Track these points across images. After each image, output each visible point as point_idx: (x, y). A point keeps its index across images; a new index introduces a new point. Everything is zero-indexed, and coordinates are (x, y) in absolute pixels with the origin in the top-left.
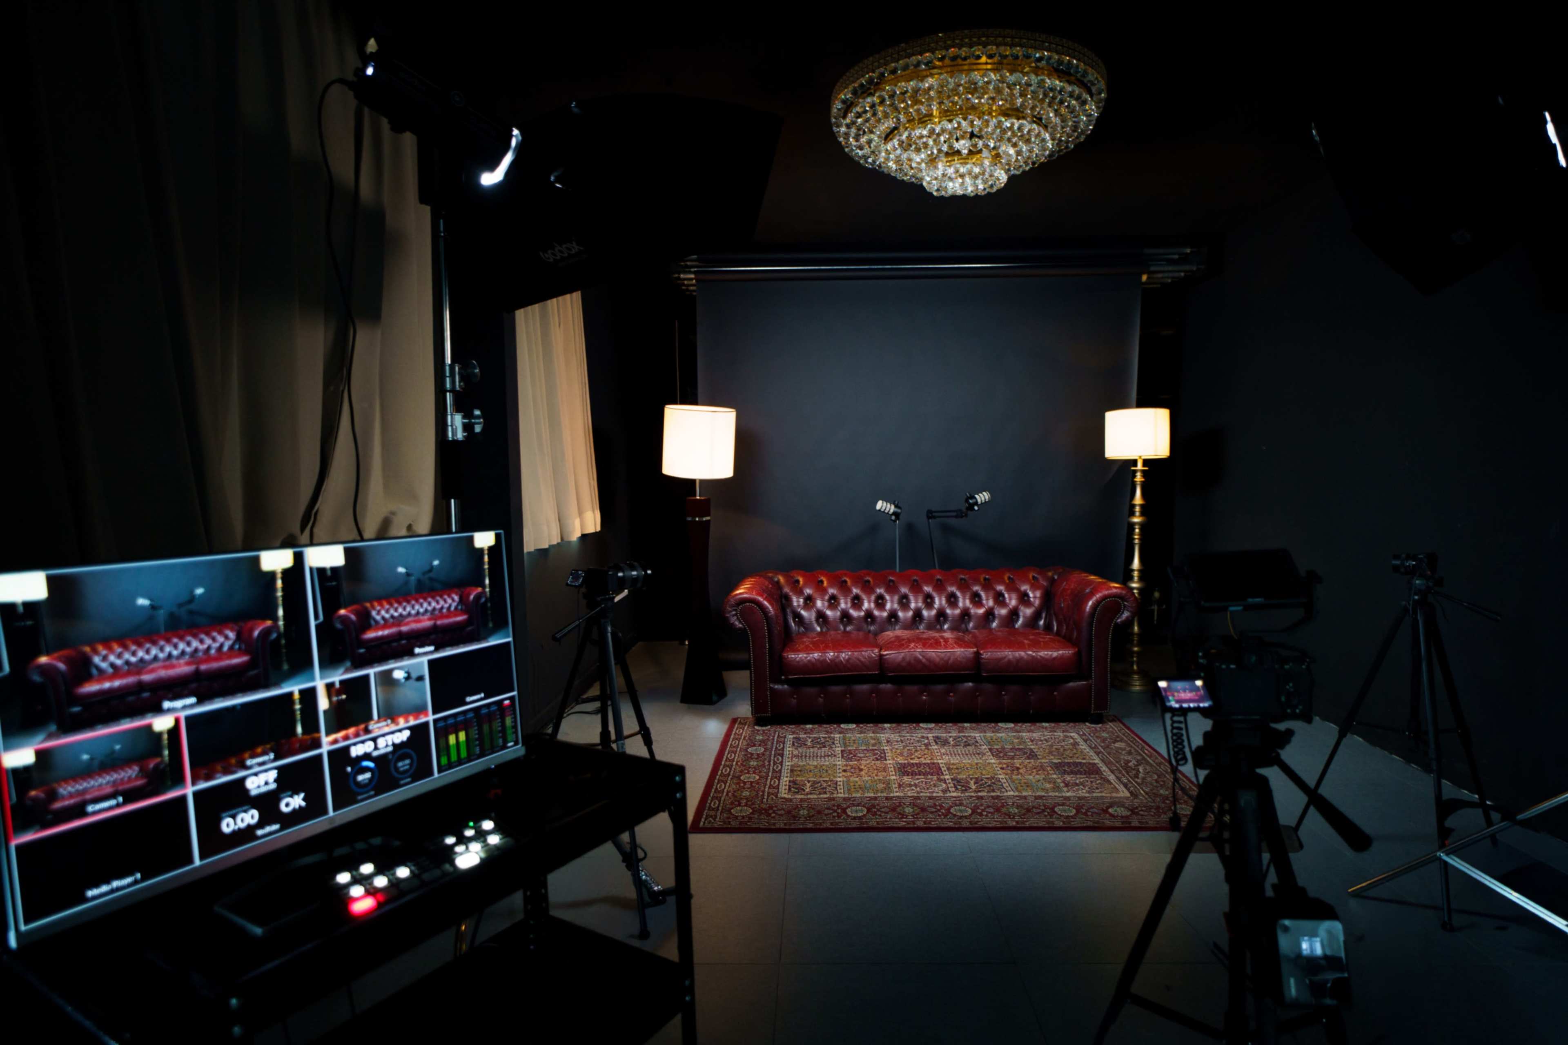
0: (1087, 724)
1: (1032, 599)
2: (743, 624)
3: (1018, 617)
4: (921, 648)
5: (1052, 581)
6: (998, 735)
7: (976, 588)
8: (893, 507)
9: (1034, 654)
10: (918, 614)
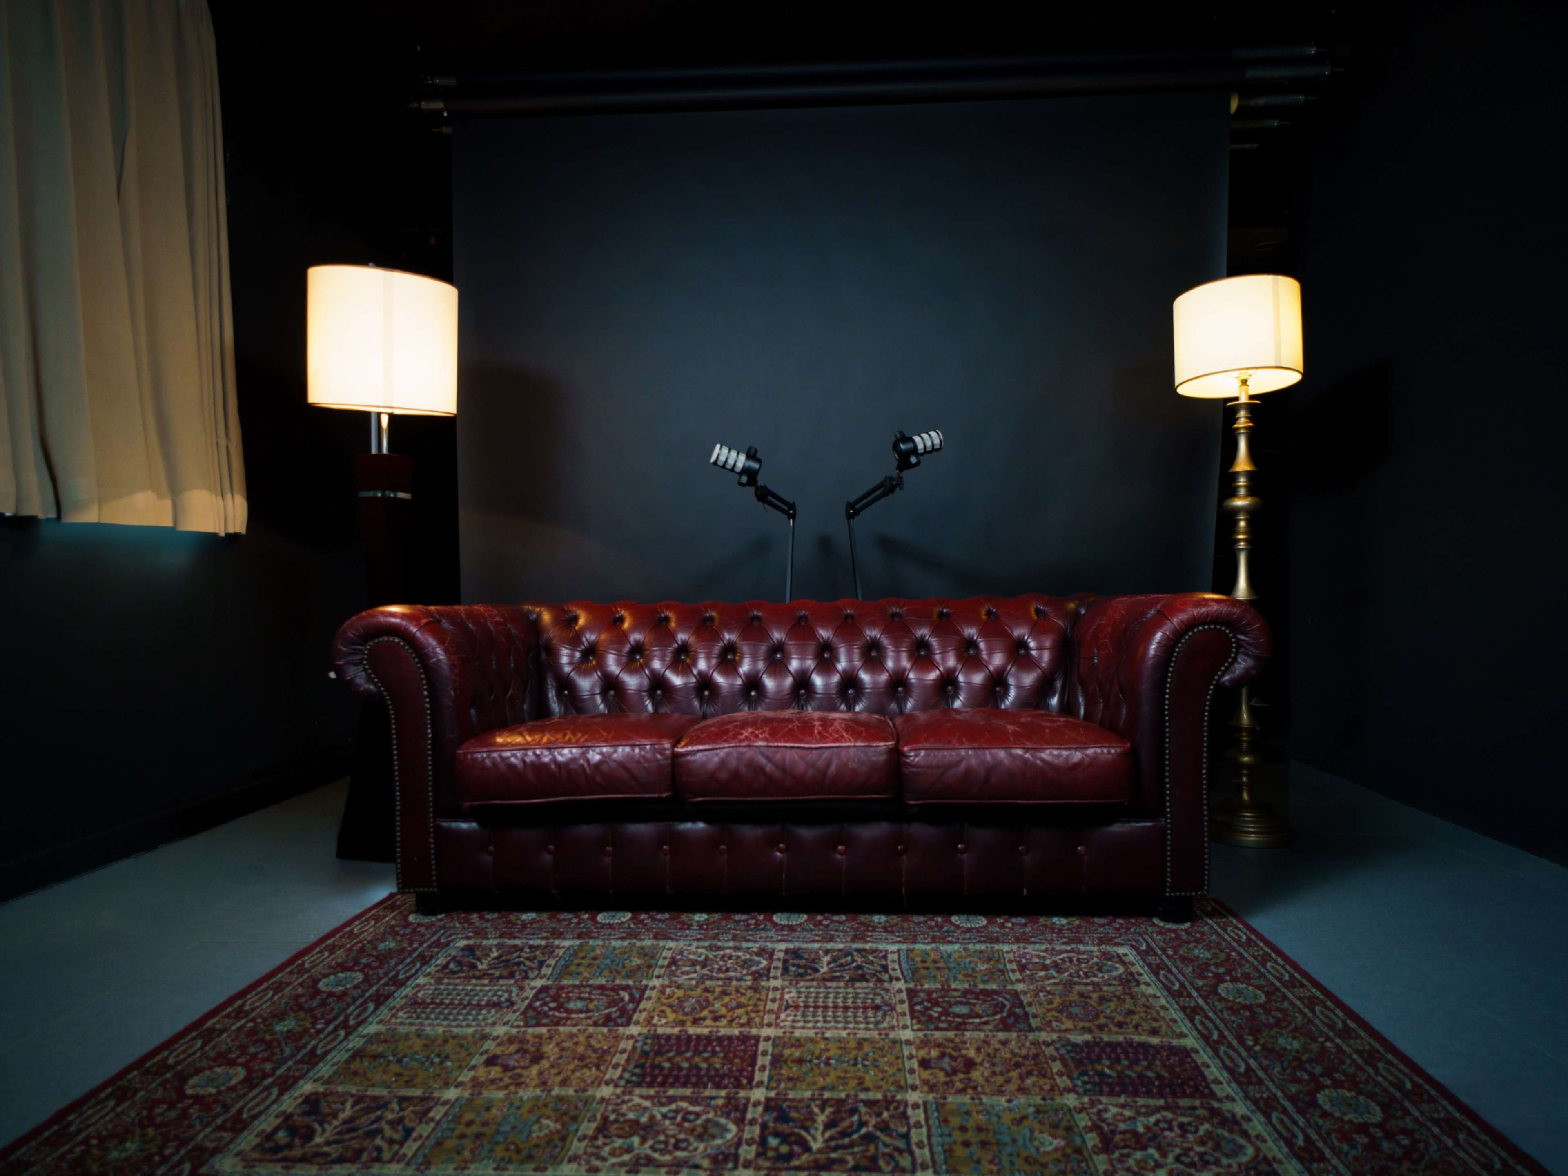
0: (1156, 921)
1: (1034, 653)
2: (375, 684)
3: (1006, 687)
4: (765, 739)
5: (1075, 618)
6: (943, 948)
7: (923, 632)
8: (742, 458)
9: (1027, 755)
10: (803, 682)
